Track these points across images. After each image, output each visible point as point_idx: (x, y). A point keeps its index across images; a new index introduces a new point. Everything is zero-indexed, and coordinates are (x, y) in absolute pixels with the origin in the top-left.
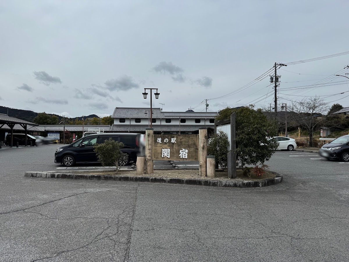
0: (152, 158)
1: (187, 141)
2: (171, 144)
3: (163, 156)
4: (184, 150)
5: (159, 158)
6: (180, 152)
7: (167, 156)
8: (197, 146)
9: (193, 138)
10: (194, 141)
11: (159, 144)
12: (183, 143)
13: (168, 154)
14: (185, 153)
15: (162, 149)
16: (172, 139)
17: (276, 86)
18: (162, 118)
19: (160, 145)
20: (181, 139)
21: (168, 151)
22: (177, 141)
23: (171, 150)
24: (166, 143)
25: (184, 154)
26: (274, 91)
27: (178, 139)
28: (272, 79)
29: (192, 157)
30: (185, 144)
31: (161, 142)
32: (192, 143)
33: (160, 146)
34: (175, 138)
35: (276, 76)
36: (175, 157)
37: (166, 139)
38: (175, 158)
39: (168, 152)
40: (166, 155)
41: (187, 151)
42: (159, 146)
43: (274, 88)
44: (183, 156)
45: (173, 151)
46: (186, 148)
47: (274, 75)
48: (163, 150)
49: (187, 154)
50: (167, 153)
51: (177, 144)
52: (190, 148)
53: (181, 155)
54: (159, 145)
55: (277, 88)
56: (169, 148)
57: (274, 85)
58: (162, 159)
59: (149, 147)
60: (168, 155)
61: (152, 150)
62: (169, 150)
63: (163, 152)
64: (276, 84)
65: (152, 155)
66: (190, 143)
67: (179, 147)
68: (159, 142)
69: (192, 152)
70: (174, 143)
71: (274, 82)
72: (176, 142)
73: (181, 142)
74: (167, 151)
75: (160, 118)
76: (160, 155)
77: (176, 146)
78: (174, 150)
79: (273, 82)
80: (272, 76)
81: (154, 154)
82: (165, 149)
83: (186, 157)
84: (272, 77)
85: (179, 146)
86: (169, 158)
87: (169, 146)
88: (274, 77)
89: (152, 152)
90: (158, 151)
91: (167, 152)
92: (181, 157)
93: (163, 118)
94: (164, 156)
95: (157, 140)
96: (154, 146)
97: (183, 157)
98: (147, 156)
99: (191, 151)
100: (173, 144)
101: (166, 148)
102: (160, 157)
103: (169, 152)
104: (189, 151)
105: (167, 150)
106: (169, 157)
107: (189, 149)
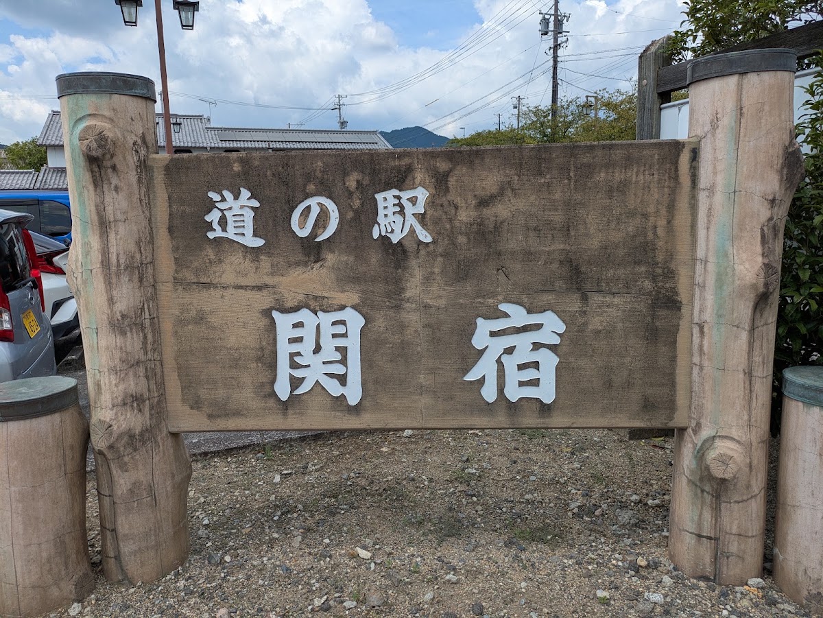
0: (159, 411)
1: (558, 217)
2: (375, 258)
3: (283, 390)
4: (518, 315)
5: (237, 413)
6: (479, 341)
7: (334, 388)
8: (670, 274)
9: (624, 186)
10: (632, 214)
11: (237, 258)
12: (513, 242)
13: (339, 369)
14: (537, 346)
15: (267, 313)
16: (386, 200)
17: (556, 47)
18: (213, 145)
19: (247, 265)
20: (484, 203)
21: (340, 329)
22: (437, 222)
23: (380, 323)
24: (312, 250)
25: (524, 354)
26: (551, 63)
27: (452, 196)
28: (545, 22)
29: (609, 385)
30: (529, 255)
31: (259, 242)
32: (616, 236)
33: (251, 280)
34: (422, 194)
35: (556, 15)
36: (421, 390)
37: (313, 202)
38: (425, 401)
39: (341, 342)
40: (315, 373)
41: (552, 326)
42: (229, 277)
43: (552, 51)
44: (513, 376)
45: (402, 327)
46: (549, 298)
47: (552, 12)
48: (284, 322)
49: (549, 361)
50: (328, 351)
51: (445, 255)
52: (585, 298)
53: (485, 369)
54: (231, 270)
55: (560, 52)
56: (354, 298)
57: (551, 44)
58: (274, 422)
59: (111, 301)
60: (342, 379)
61: (156, 329)
62: (355, 321)
63: (284, 350)
64: (556, 40)
65: (161, 386)
66: (594, 243)
67: (469, 287)
68: (231, 234)
69: (609, 333)
70: (408, 244)
71: (550, 33)
72: (425, 236)
73: (485, 234)
74: (328, 330)
75: (205, 145)
76: (250, 377)
77: (428, 279)
78: (413, 318)
79: (546, 33)
80: (546, 14)
81: (182, 370)
82: (304, 315)
83: (547, 393)
84: (547, 17)
85: (461, 271)
86: (353, 400)
87: (347, 279)
88: (553, 18)
89: (157, 346)
90: (232, 341)
91: (329, 345)
92: (489, 393)
93: (216, 145)
94: (295, 382)
95: (213, 217)
96: (177, 281)
97: (514, 393)
98: (106, 399)
99: (596, 323)
100: (396, 253)
101: (317, 304)
102: (256, 404)
103: (353, 344)
104: (582, 328)
105: (326, 319)
106: (354, 394)
107: (573, 303)
